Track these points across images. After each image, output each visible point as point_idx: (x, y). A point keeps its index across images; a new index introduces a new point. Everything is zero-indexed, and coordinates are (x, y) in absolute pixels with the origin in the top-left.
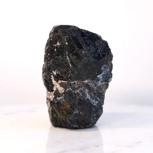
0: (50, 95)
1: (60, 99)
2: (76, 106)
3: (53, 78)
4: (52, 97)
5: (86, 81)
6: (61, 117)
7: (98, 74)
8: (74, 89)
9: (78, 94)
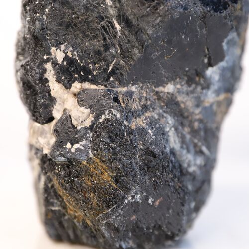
0: (42, 133)
1: (77, 150)
2: (136, 176)
3: (53, 72)
4: (47, 143)
5: (170, 88)
6: (80, 213)
7: (210, 65)
8: (129, 114)
9: (142, 132)
